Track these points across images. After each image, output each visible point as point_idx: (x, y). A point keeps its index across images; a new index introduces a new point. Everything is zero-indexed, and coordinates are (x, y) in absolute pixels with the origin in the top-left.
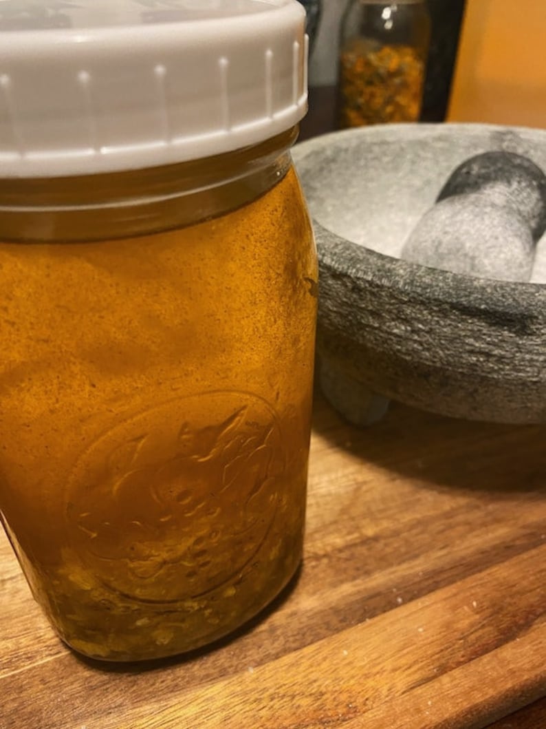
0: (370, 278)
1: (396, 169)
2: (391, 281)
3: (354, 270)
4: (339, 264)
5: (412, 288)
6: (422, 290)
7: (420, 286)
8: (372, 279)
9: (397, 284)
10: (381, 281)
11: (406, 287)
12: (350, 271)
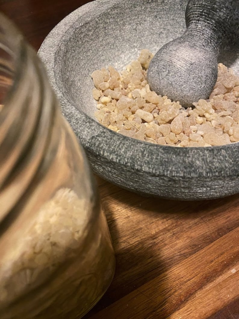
0: (182, 175)
1: (98, 37)
2: (197, 173)
3: (169, 172)
4: (156, 170)
5: (212, 174)
6: (218, 173)
7: (217, 171)
8: (184, 175)
9: (202, 174)
10: (191, 175)
11: (209, 175)
12: (166, 173)
